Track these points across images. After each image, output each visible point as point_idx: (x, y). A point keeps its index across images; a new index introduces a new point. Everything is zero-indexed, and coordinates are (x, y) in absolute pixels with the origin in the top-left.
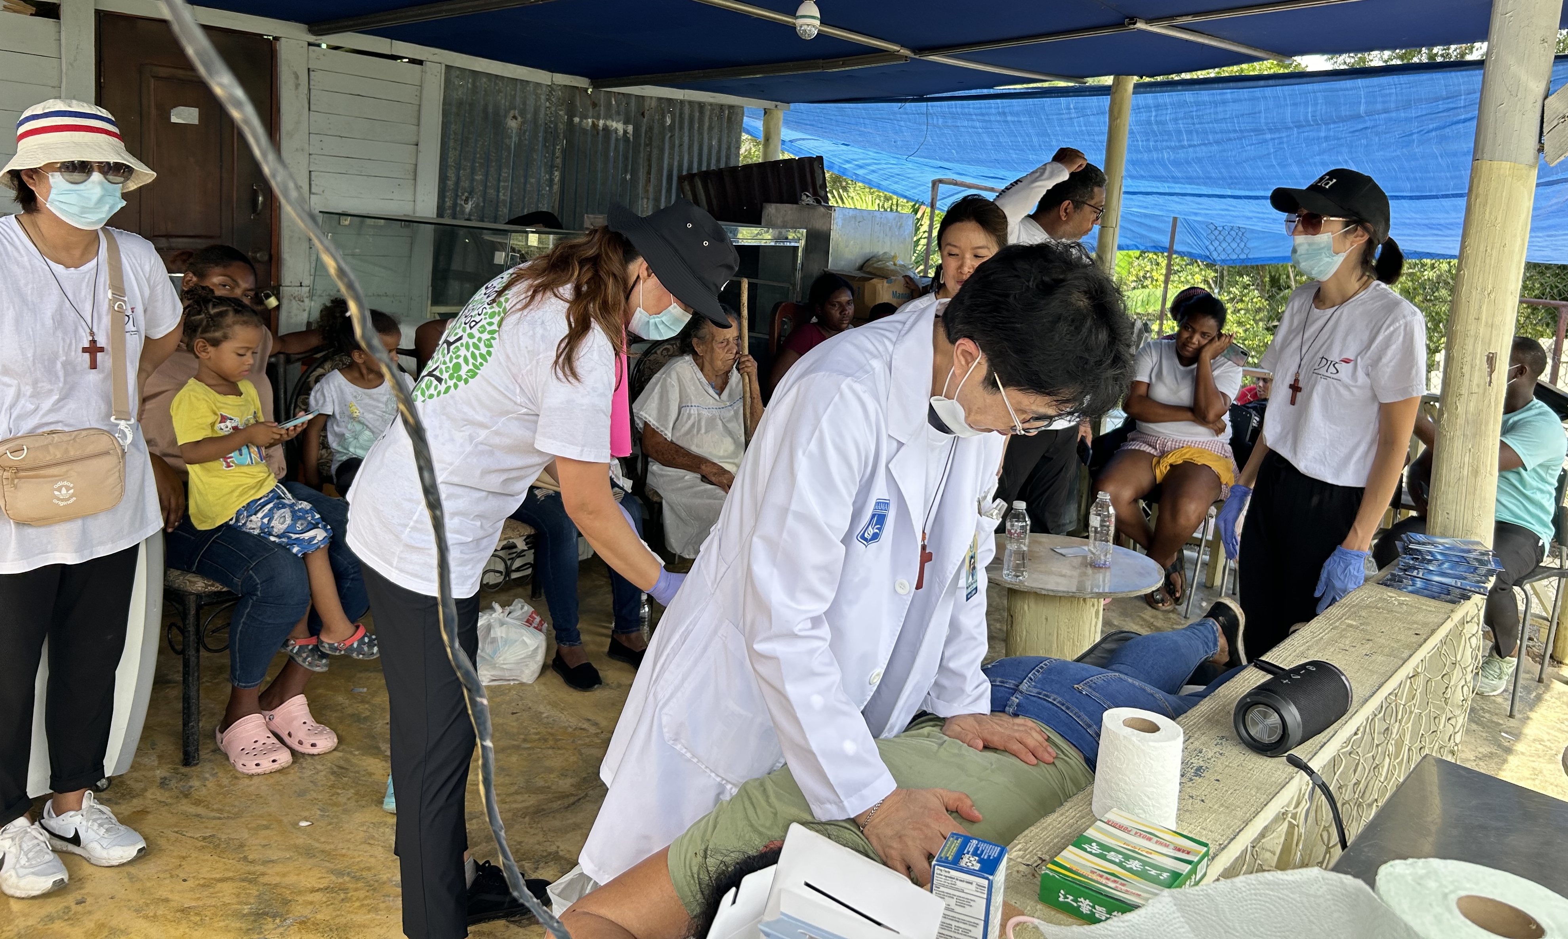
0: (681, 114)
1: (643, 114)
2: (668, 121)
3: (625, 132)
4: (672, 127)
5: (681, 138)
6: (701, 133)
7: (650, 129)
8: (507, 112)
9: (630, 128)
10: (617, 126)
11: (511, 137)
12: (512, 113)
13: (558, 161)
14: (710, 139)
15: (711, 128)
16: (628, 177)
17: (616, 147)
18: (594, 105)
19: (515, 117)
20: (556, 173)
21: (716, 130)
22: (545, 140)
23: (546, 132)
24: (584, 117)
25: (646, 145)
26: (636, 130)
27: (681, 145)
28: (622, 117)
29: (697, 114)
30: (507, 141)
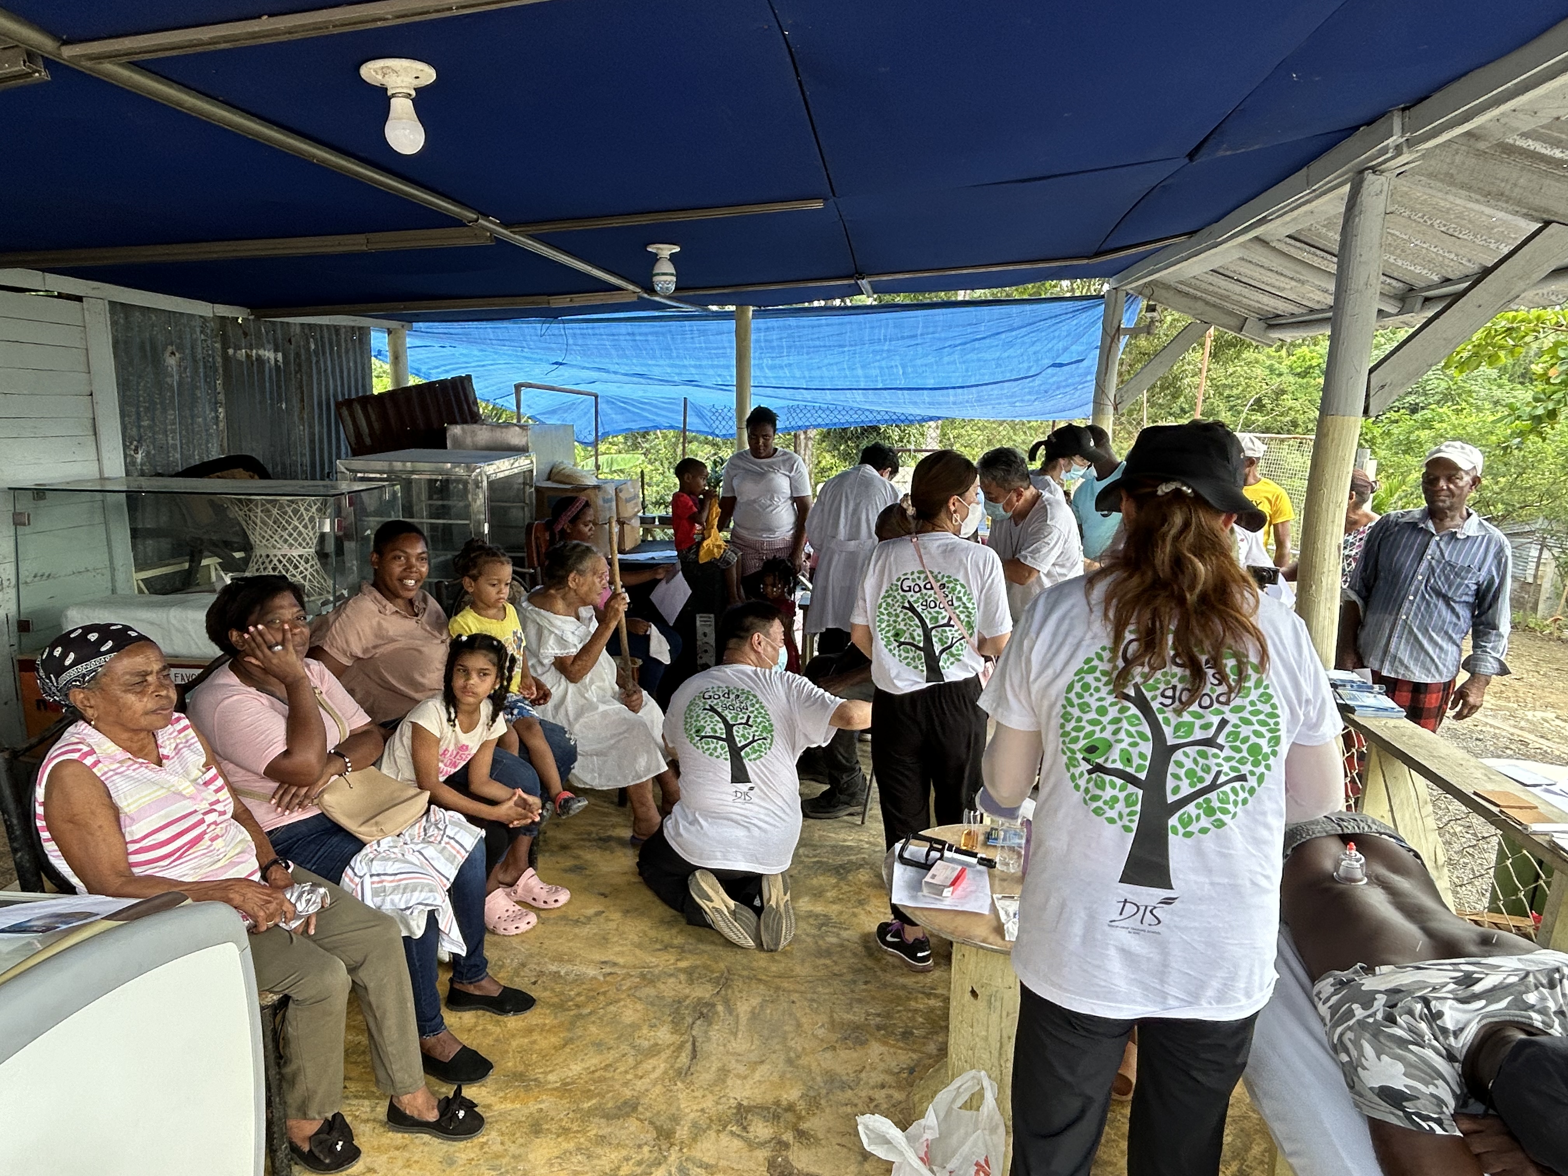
0: (322, 337)
1: (290, 341)
2: (313, 347)
3: (276, 361)
4: (316, 352)
5: (325, 363)
6: (340, 357)
7: (298, 355)
8: (165, 349)
9: (280, 356)
10: (268, 354)
11: (172, 376)
12: (170, 348)
13: (221, 397)
14: (348, 362)
15: (347, 352)
16: (284, 406)
17: (270, 377)
18: (245, 334)
19: (173, 353)
20: (220, 410)
21: (351, 353)
22: (206, 376)
23: (205, 367)
24: (237, 348)
25: (296, 373)
26: (285, 357)
27: (326, 370)
28: (272, 346)
29: (334, 337)
30: (168, 380)
